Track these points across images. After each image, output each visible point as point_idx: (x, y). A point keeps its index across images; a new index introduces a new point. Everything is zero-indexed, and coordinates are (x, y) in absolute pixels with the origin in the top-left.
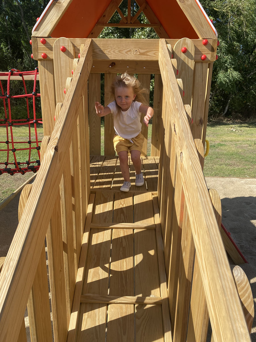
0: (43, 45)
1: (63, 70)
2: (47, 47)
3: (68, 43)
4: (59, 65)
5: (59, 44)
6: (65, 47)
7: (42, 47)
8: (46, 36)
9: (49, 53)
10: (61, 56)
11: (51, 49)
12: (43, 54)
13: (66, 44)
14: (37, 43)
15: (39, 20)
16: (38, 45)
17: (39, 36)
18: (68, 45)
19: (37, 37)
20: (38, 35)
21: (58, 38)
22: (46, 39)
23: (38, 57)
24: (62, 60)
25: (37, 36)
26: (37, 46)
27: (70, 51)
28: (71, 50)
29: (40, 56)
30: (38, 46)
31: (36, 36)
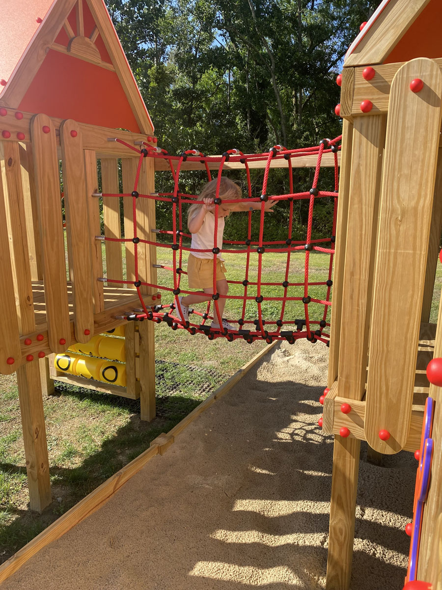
0: (366, 82)
1: (407, 136)
2: (376, 85)
3: (432, 71)
4: (400, 125)
5: (408, 74)
6: (423, 80)
7: (363, 88)
8: (378, 60)
9: (379, 99)
10: (407, 103)
11: (385, 89)
12: (363, 103)
13: (424, 74)
14: (354, 80)
15: (365, 27)
16: (354, 85)
17: (361, 63)
18: (431, 76)
19: (354, 67)
20: (359, 62)
21: (407, 63)
22: (375, 68)
23: (351, 110)
24: (409, 111)
25: (356, 64)
26: (352, 86)
27: (432, 88)
28: (436, 85)
29: (357, 108)
30: (356, 87)
31: (352, 64)
